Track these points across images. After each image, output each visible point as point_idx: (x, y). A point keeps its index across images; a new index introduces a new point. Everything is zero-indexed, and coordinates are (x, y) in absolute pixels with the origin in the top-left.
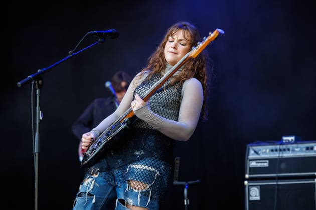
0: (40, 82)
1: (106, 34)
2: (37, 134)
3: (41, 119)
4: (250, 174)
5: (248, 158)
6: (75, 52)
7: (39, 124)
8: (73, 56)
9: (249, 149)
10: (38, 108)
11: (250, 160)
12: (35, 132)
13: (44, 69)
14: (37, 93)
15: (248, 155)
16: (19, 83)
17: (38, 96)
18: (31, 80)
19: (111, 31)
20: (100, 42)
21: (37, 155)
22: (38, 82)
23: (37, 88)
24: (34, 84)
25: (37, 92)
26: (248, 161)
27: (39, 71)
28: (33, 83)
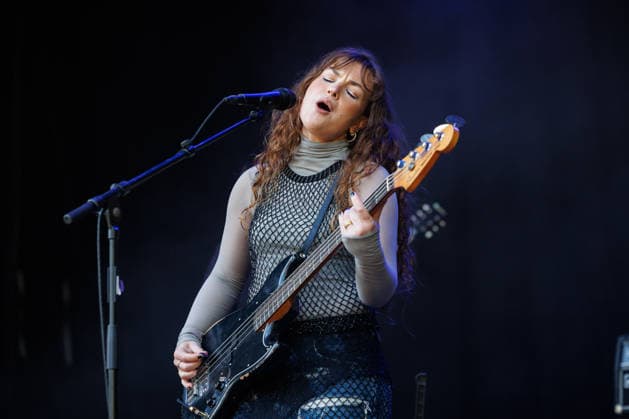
0: (116, 211)
1: (267, 99)
2: (110, 328)
3: (119, 293)
4: (625, 404)
5: (620, 368)
6: (194, 143)
7: (115, 304)
8: (192, 151)
9: (622, 347)
10: (112, 269)
11: (625, 372)
12: (106, 323)
13: (126, 183)
14: (110, 237)
15: (621, 360)
16: (67, 216)
17: (111, 242)
18: (94, 208)
19: (276, 92)
20: (253, 118)
21: (111, 373)
22: (111, 212)
23: (109, 225)
24: (103, 216)
25: (110, 233)
26: (621, 374)
27: (113, 187)
28: (100, 213)
